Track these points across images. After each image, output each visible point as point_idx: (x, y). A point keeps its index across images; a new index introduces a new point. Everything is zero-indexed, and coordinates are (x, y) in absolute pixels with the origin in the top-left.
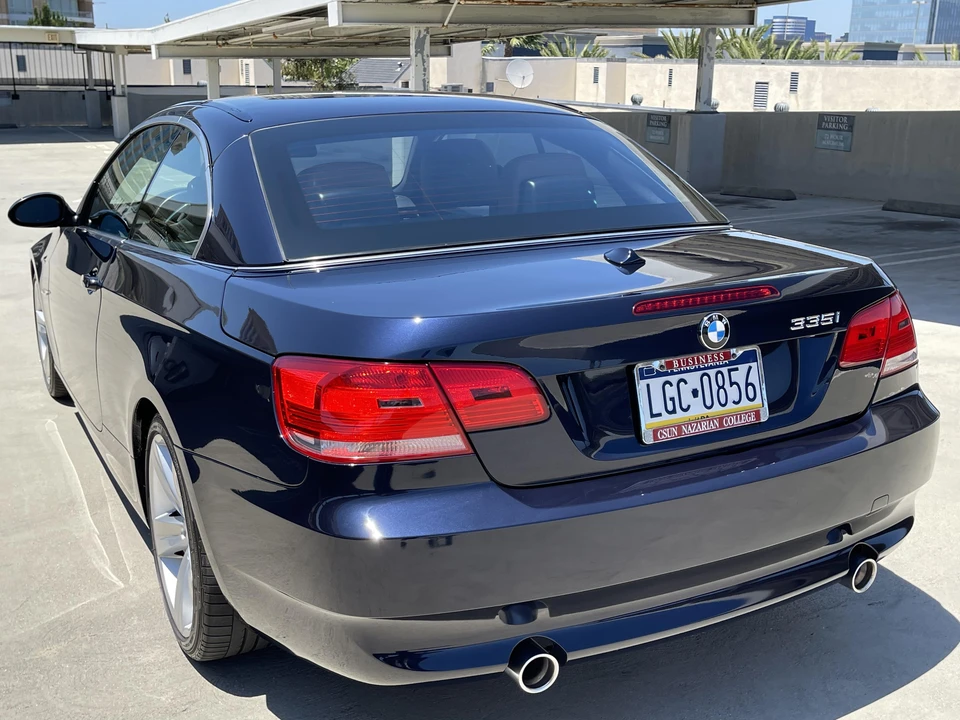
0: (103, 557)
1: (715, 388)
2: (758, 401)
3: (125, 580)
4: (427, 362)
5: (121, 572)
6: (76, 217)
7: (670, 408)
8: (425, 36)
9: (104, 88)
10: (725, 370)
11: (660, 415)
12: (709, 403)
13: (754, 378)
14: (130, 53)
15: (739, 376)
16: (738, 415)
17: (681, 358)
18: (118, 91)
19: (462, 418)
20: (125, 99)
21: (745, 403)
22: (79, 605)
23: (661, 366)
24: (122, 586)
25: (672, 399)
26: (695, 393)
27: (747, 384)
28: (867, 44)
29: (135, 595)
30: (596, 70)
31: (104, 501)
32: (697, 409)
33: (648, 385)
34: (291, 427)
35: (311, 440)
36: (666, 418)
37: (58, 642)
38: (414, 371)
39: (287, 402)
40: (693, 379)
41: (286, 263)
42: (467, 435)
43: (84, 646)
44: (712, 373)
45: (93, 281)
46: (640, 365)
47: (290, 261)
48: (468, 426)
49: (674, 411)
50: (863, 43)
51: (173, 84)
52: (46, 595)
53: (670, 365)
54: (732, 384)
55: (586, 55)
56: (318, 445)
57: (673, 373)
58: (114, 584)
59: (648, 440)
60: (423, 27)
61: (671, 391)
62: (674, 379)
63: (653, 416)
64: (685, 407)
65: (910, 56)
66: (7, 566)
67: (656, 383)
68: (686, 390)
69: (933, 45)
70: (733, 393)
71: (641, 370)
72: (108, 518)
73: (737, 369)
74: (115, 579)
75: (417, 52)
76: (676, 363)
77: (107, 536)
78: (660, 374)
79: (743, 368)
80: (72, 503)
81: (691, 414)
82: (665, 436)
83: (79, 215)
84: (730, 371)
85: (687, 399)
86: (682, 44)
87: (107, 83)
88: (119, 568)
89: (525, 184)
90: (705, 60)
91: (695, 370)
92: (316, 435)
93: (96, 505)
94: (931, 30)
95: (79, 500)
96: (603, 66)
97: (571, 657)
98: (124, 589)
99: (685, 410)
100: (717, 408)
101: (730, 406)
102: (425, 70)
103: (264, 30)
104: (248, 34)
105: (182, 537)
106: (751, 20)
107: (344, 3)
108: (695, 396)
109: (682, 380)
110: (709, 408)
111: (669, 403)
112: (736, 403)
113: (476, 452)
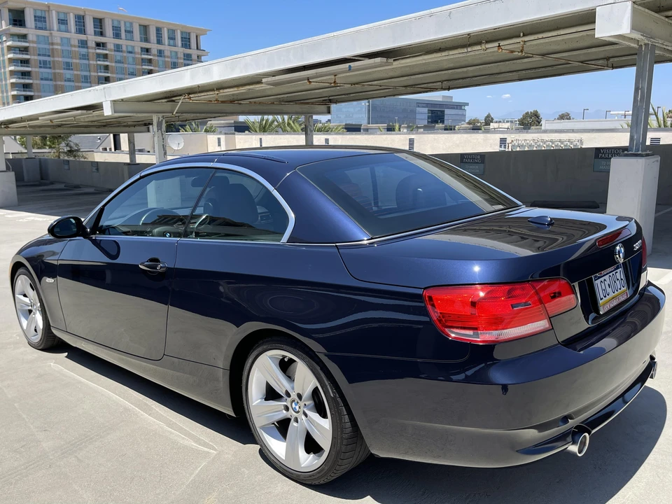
0: (183, 438)
1: (613, 282)
2: (625, 287)
5: (205, 444)
6: (88, 230)
8: (162, 120)
10: (614, 273)
12: (613, 290)
13: (622, 278)
15: (618, 276)
16: (622, 295)
17: (603, 269)
19: (548, 310)
21: (623, 289)
22: (199, 469)
24: (215, 452)
25: (604, 290)
27: (622, 279)
28: (346, 125)
30: (219, 139)
32: (611, 294)
33: (597, 284)
36: (604, 300)
37: (210, 493)
39: (441, 314)
40: (607, 278)
42: (550, 319)
44: (611, 274)
46: (594, 274)
48: (551, 313)
49: (606, 296)
50: (344, 124)
52: (170, 467)
54: (617, 279)
55: (206, 131)
56: (477, 334)
57: (602, 277)
58: (209, 452)
59: (601, 311)
60: (160, 115)
61: (603, 286)
62: (602, 279)
63: (601, 299)
64: (608, 293)
68: (606, 284)
69: (371, 125)
70: (618, 282)
71: (594, 277)
72: (162, 415)
75: (158, 130)
76: (602, 272)
77: (170, 424)
78: (599, 278)
79: (618, 271)
80: (127, 409)
81: (610, 297)
82: (607, 309)
83: (91, 229)
84: (616, 273)
88: (198, 441)
89: (416, 191)
90: (309, 132)
91: (607, 274)
92: (473, 329)
94: (369, 118)
95: (130, 407)
96: (223, 137)
97: (592, 432)
98: (218, 454)
99: (608, 295)
100: (616, 292)
102: (163, 139)
103: (40, 118)
104: (25, 121)
105: (284, 412)
106: (329, 112)
107: (114, 102)
108: (609, 287)
109: (605, 280)
110: (614, 293)
111: (604, 292)
112: (620, 289)
113: (553, 328)
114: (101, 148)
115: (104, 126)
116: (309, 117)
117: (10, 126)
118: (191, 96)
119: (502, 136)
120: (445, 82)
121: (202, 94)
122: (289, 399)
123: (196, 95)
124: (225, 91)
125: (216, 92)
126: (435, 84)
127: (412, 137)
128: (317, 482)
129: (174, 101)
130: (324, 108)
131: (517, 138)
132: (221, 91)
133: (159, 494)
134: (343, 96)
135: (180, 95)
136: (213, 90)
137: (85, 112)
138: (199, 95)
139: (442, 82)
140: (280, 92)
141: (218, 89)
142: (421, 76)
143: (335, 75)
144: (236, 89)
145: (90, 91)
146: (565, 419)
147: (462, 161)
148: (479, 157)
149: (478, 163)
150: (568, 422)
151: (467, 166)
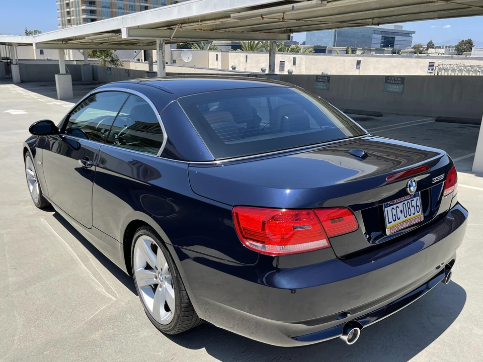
0: (99, 286)
1: (407, 208)
2: (420, 213)
3: (116, 297)
5: (111, 292)
6: (59, 130)
7: (394, 219)
8: (163, 43)
9: (6, 61)
11: (391, 222)
12: (406, 215)
13: (419, 204)
14: (19, 46)
15: (414, 203)
16: (415, 219)
18: (14, 62)
19: (327, 232)
20: (17, 66)
21: (417, 214)
22: (99, 311)
23: (391, 202)
24: (115, 299)
25: (395, 215)
26: (401, 211)
27: (417, 206)
29: (123, 304)
30: (217, 55)
31: (87, 257)
32: (403, 219)
33: (387, 210)
34: (248, 239)
35: (260, 245)
36: (393, 223)
37: (98, 330)
39: (243, 227)
40: (400, 205)
41: (215, 160)
42: (329, 239)
43: (111, 331)
44: (406, 202)
48: (329, 235)
49: (395, 220)
50: (313, 46)
51: (35, 59)
52: (81, 307)
54: (412, 206)
55: (210, 49)
56: (265, 247)
57: (394, 204)
58: (111, 299)
59: (388, 232)
60: (162, 39)
61: (394, 212)
62: (394, 206)
63: (389, 223)
64: (399, 218)
65: (330, 52)
66: (55, 294)
67: (389, 209)
68: (399, 210)
69: (335, 47)
70: (412, 209)
71: (385, 204)
72: (93, 266)
73: (413, 200)
74: (110, 296)
75: (160, 50)
76: (395, 200)
78: (390, 205)
79: (415, 199)
80: (72, 259)
81: (401, 220)
82: (394, 231)
83: (61, 129)
84: (411, 201)
85: (399, 214)
86: (247, 45)
87: (7, 59)
88: (108, 289)
89: (283, 118)
90: (272, 54)
91: (401, 202)
92: (263, 243)
93: (85, 261)
95: (75, 258)
96: (220, 54)
97: (364, 327)
98: (117, 301)
100: (408, 217)
101: (412, 215)
102: (163, 57)
103: (86, 38)
104: (77, 39)
105: (155, 279)
106: (289, 39)
107: (129, 29)
108: (402, 213)
109: (397, 207)
110: (406, 217)
111: (394, 217)
112: (414, 214)
113: (331, 246)
114: (136, 59)
115: (132, 44)
116: (273, 42)
117: (69, 42)
118: (183, 25)
119: (431, 61)
120: (376, 19)
121: (191, 24)
122: (157, 271)
123: (187, 25)
124: (206, 22)
125: (200, 23)
126: (367, 20)
127: (359, 58)
128: (169, 333)
129: (171, 29)
130: (285, 36)
131: (443, 63)
132: (204, 22)
133: (65, 326)
134: (298, 28)
135: (176, 25)
136: (198, 21)
137: (114, 34)
138: (188, 25)
139: (373, 18)
140: (249, 24)
141: (202, 21)
142: (353, 14)
143: (284, 13)
144: (213, 21)
145: (113, 20)
146: (344, 315)
147: (386, 82)
148: (400, 79)
149: (398, 84)
150: (347, 316)
151: (390, 86)
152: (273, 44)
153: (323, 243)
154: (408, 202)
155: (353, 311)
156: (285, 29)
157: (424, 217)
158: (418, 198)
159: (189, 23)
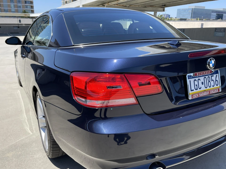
1: (208, 81)
2: (219, 86)
3: (32, 132)
4: (123, 73)
5: (32, 130)
7: (196, 88)
10: (210, 76)
11: (193, 90)
12: (206, 87)
13: (217, 79)
15: (214, 78)
16: (214, 90)
17: (199, 72)
19: (135, 92)
21: (215, 86)
23: (194, 75)
25: (196, 85)
26: (202, 83)
27: (216, 80)
32: (203, 88)
33: (190, 81)
34: (77, 95)
35: (84, 100)
36: (195, 91)
37: (13, 151)
38: (119, 76)
39: (75, 87)
40: (202, 79)
41: (73, 46)
42: (136, 98)
43: (20, 153)
44: (207, 77)
45: (24, 56)
46: (188, 75)
47: (75, 45)
48: (137, 95)
49: (197, 89)
50: (180, 18)
52: (11, 137)
53: (196, 75)
54: (212, 80)
56: (86, 101)
57: (197, 77)
58: (30, 133)
59: (190, 98)
61: (196, 83)
62: (197, 79)
63: (191, 90)
64: (200, 88)
67: (192, 80)
68: (200, 82)
70: (212, 83)
71: (188, 76)
72: (30, 115)
73: (213, 76)
74: (30, 132)
76: (197, 74)
77: (29, 120)
78: (193, 78)
79: (215, 75)
80: (21, 111)
81: (201, 90)
82: (195, 97)
83: (23, 42)
84: (211, 76)
85: (200, 85)
88: (31, 128)
89: (135, 29)
91: (202, 76)
92: (85, 98)
95: (23, 110)
97: (167, 167)
98: (32, 135)
99: (200, 89)
100: (208, 88)
101: (212, 87)
106: (164, 10)
107: (83, 5)
108: (203, 84)
109: (199, 79)
110: (206, 88)
111: (196, 86)
112: (213, 86)
113: (139, 104)
116: (156, 12)
118: (109, 3)
121: (113, 2)
123: (111, 3)
125: (117, 2)
127: (203, 23)
129: (104, 5)
130: (162, 9)
132: (119, 1)
134: (168, 4)
135: (106, 3)
138: (112, 3)
140: (142, 2)
146: (153, 156)
147: (215, 31)
148: (223, 29)
149: (222, 32)
150: (155, 157)
151: (217, 33)
152: (155, 13)
153: (132, 100)
154: (209, 77)
155: (160, 154)
156: (161, 5)
157: (222, 89)
158: (217, 74)
159: (112, 2)
